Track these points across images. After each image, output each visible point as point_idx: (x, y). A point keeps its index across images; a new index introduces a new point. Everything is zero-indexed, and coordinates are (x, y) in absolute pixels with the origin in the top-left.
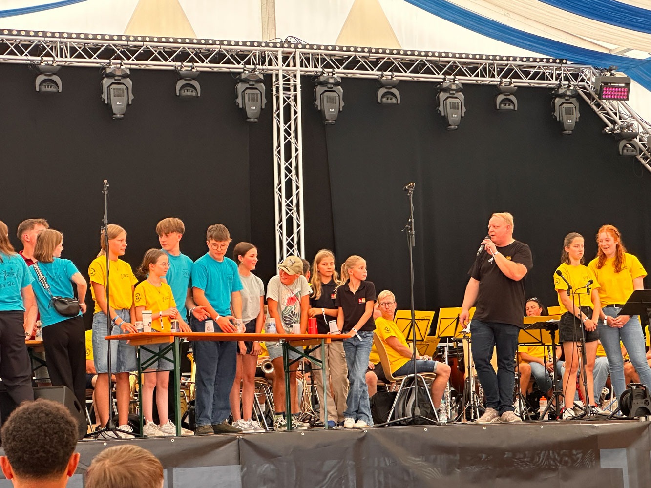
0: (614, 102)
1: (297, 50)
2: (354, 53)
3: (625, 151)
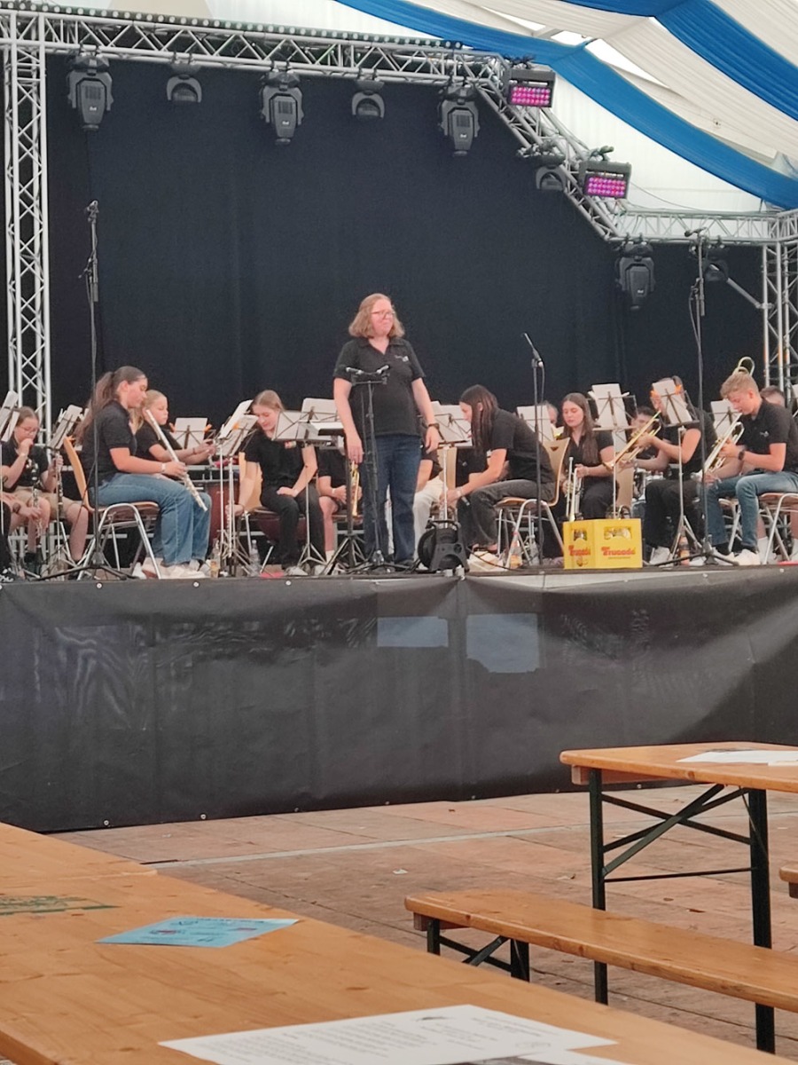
0: (533, 110)
1: (40, 13)
2: (131, 22)
3: (544, 184)
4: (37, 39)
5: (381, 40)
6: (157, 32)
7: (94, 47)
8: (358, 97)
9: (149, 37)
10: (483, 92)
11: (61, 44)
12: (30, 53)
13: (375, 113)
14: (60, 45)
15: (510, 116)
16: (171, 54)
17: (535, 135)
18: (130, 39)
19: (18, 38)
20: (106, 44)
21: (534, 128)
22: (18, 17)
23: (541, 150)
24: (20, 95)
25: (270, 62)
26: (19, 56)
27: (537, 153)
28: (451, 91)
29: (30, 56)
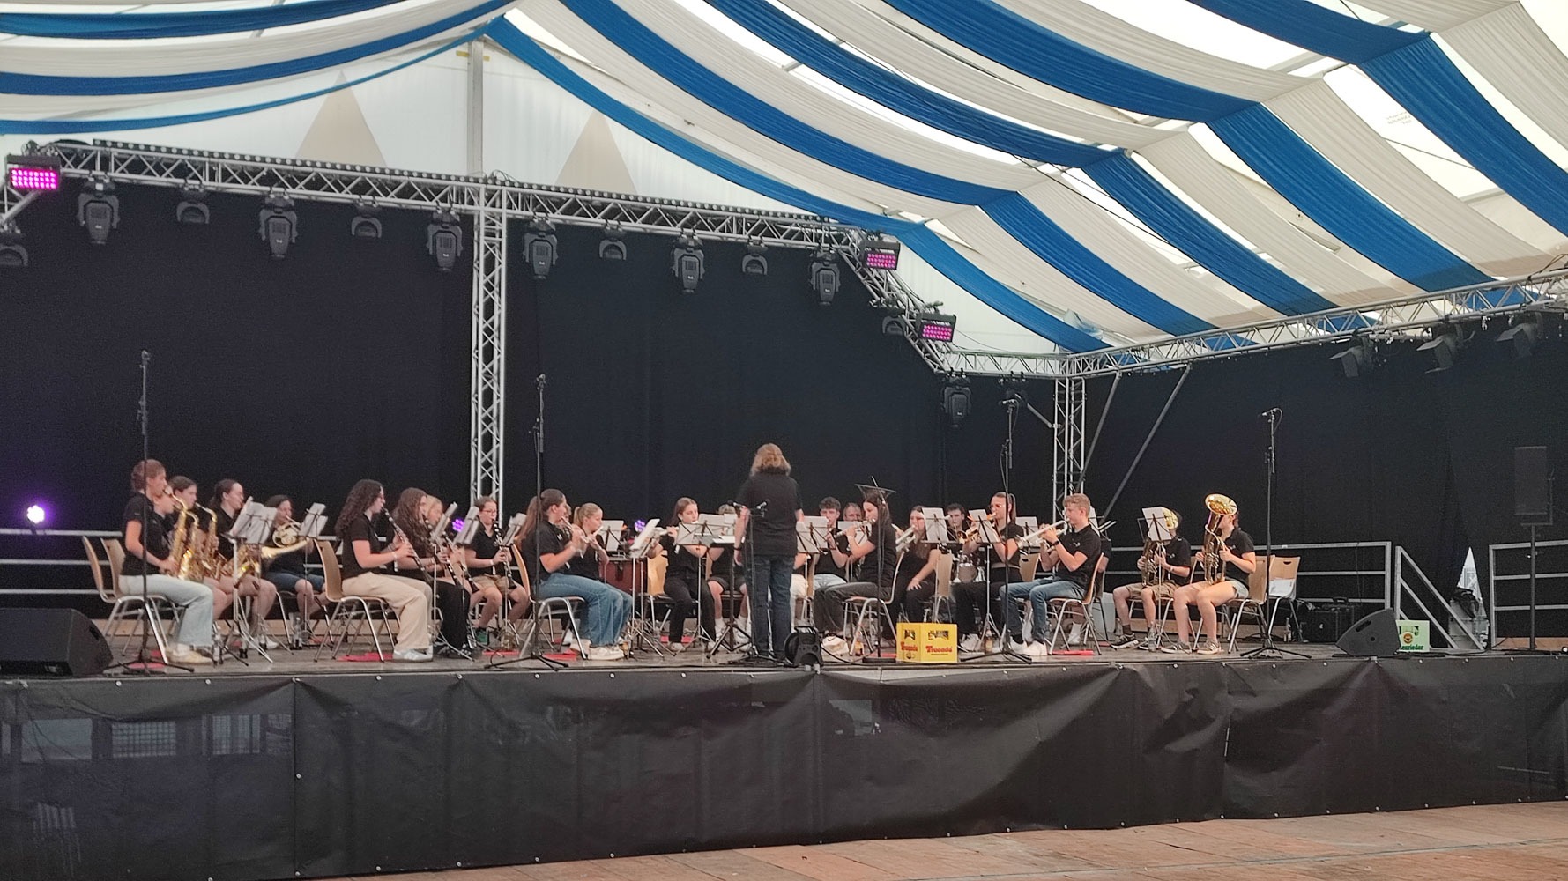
0: (883, 271)
1: (503, 187)
2: (573, 196)
3: (889, 329)
4: (501, 207)
5: (767, 214)
6: (594, 203)
7: (544, 215)
8: (748, 258)
9: (588, 208)
10: (844, 256)
11: (518, 211)
12: (493, 218)
13: (760, 271)
14: (518, 213)
15: (864, 274)
16: (604, 221)
17: (883, 291)
18: (573, 208)
19: (486, 205)
20: (554, 212)
21: (882, 285)
22: (487, 190)
23: (887, 302)
24: (487, 250)
25: (680, 230)
26: (487, 219)
27: (884, 305)
28: (819, 255)
29: (494, 220)
